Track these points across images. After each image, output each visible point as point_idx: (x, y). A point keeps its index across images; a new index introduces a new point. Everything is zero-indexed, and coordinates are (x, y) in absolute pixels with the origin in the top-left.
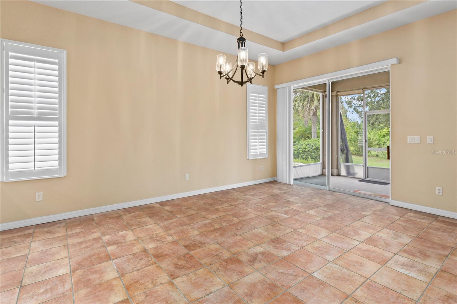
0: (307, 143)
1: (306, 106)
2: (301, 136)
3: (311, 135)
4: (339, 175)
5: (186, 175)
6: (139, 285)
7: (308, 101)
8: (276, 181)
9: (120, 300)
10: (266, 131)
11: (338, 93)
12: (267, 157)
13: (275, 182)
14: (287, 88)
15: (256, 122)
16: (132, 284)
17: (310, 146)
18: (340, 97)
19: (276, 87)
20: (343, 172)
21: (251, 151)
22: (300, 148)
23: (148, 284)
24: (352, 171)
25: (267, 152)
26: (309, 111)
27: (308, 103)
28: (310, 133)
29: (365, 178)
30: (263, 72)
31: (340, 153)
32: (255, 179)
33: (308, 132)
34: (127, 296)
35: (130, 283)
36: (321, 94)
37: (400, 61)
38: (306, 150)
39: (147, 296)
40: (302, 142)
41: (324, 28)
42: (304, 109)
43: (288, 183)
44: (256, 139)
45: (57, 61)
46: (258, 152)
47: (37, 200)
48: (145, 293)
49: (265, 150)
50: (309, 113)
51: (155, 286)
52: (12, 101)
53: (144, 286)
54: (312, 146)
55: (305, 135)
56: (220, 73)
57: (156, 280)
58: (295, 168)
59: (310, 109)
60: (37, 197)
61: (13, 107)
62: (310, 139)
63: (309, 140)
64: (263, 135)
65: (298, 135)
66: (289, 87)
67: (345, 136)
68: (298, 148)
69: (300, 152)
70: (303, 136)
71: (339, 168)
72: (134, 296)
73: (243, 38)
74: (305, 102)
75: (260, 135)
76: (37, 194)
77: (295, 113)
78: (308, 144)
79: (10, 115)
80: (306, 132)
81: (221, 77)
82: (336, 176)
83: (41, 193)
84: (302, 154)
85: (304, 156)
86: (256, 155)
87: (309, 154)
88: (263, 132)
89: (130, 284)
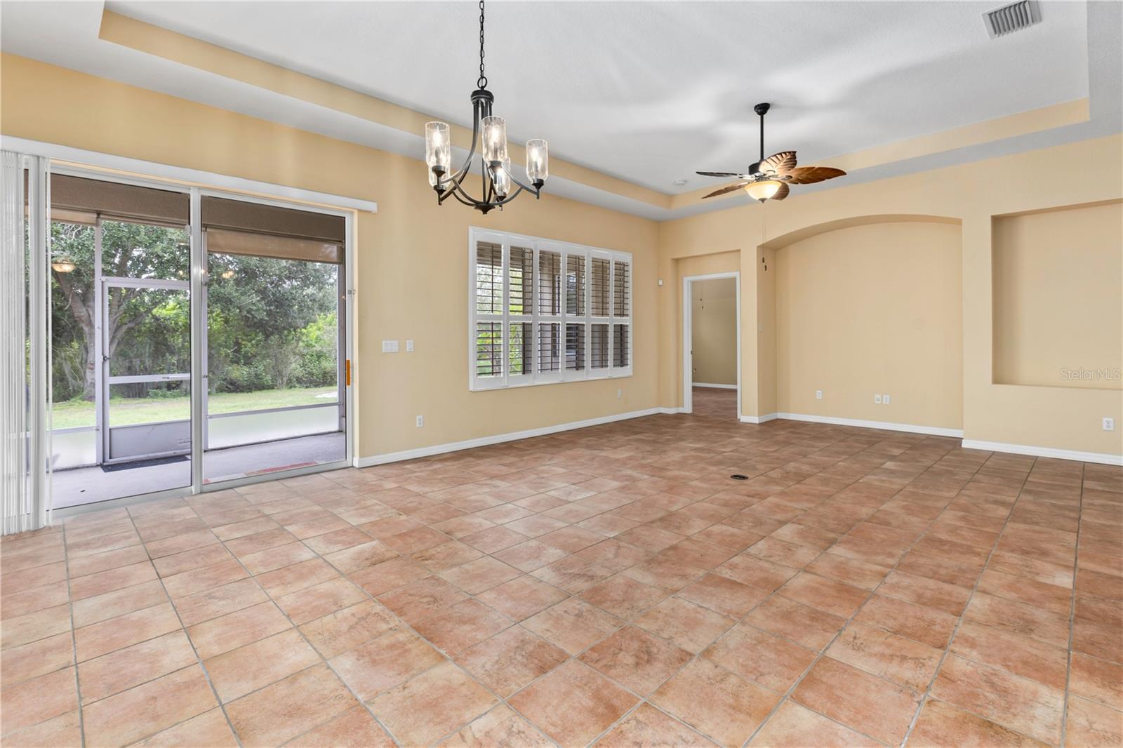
6: (742, 699)
9: (803, 708)
16: (748, 713)
23: (731, 686)
34: (785, 704)
35: (749, 719)
39: (762, 674)
48: (756, 680)
51: (728, 674)
53: (741, 689)
57: (709, 679)
72: (778, 691)
73: (486, 91)
89: (750, 715)
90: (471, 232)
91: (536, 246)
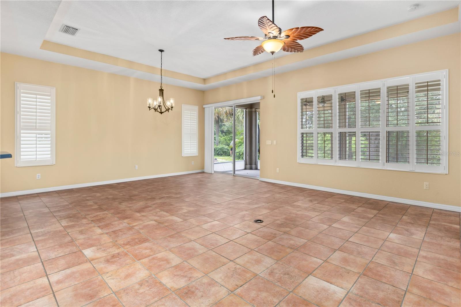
5: (136, 166)
8: (204, 172)
11: (256, 110)
12: (197, 155)
13: (202, 173)
15: (189, 131)
18: (257, 113)
19: (204, 106)
21: (185, 151)
22: (241, 151)
25: (198, 151)
31: (258, 153)
32: (188, 170)
36: (244, 110)
37: (264, 98)
43: (210, 173)
44: (189, 143)
45: (49, 94)
46: (190, 151)
47: (37, 178)
49: (196, 150)
52: (23, 119)
56: (149, 107)
60: (37, 176)
61: (23, 122)
64: (194, 140)
68: (240, 151)
73: (162, 89)
75: (192, 140)
76: (37, 175)
79: (22, 127)
81: (150, 109)
82: (255, 169)
83: (40, 174)
86: (188, 154)
88: (195, 138)
90: (298, 94)
91: (335, 92)
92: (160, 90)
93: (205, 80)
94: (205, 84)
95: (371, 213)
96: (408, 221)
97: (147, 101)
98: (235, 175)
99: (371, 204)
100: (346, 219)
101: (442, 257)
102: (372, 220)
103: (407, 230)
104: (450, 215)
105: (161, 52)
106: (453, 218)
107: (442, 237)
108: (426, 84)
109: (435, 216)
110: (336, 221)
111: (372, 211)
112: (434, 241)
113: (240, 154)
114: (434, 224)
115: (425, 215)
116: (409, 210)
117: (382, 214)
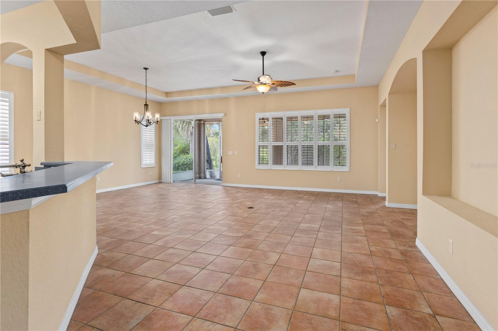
0: (185, 157)
1: (185, 127)
2: (181, 152)
3: (189, 151)
4: (205, 178)
7: (187, 123)
8: (162, 182)
10: (154, 148)
11: (205, 122)
12: (155, 166)
13: (160, 183)
14: (169, 120)
15: (147, 142)
17: (188, 160)
18: (206, 125)
19: (162, 118)
20: (208, 176)
21: (144, 161)
22: (180, 162)
24: (213, 175)
25: (155, 162)
26: (187, 132)
27: (186, 125)
28: (189, 150)
29: (220, 178)
30: (158, 122)
31: (206, 163)
32: (146, 181)
33: (188, 148)
37: (225, 115)
38: (185, 163)
40: (182, 157)
41: (190, 91)
42: (183, 129)
43: (169, 182)
44: (147, 153)
45: (8, 100)
46: (148, 162)
49: (153, 161)
50: (187, 133)
54: (190, 160)
55: (185, 151)
56: (136, 121)
58: (174, 174)
59: (188, 130)
62: (189, 154)
63: (187, 155)
64: (152, 151)
65: (179, 151)
66: (171, 119)
67: (209, 151)
69: (180, 165)
70: (183, 151)
71: (205, 173)
73: (147, 104)
74: (185, 124)
75: (150, 151)
77: (176, 132)
78: (187, 158)
80: (186, 148)
82: (203, 178)
84: (182, 167)
85: (183, 168)
86: (146, 165)
87: (187, 166)
88: (152, 149)
90: (256, 115)
91: (284, 115)
92: (144, 105)
93: (167, 94)
94: (167, 97)
95: (313, 198)
96: (332, 199)
97: (133, 114)
98: (195, 183)
99: (310, 194)
100: (301, 202)
101: (352, 211)
102: (315, 201)
103: (334, 203)
104: (351, 195)
105: (146, 70)
106: (353, 196)
107: (350, 204)
108: (339, 116)
109: (344, 196)
110: (297, 203)
111: (313, 197)
112: (347, 206)
113: (178, 165)
114: (345, 200)
115: (340, 196)
116: (331, 195)
117: (319, 198)
